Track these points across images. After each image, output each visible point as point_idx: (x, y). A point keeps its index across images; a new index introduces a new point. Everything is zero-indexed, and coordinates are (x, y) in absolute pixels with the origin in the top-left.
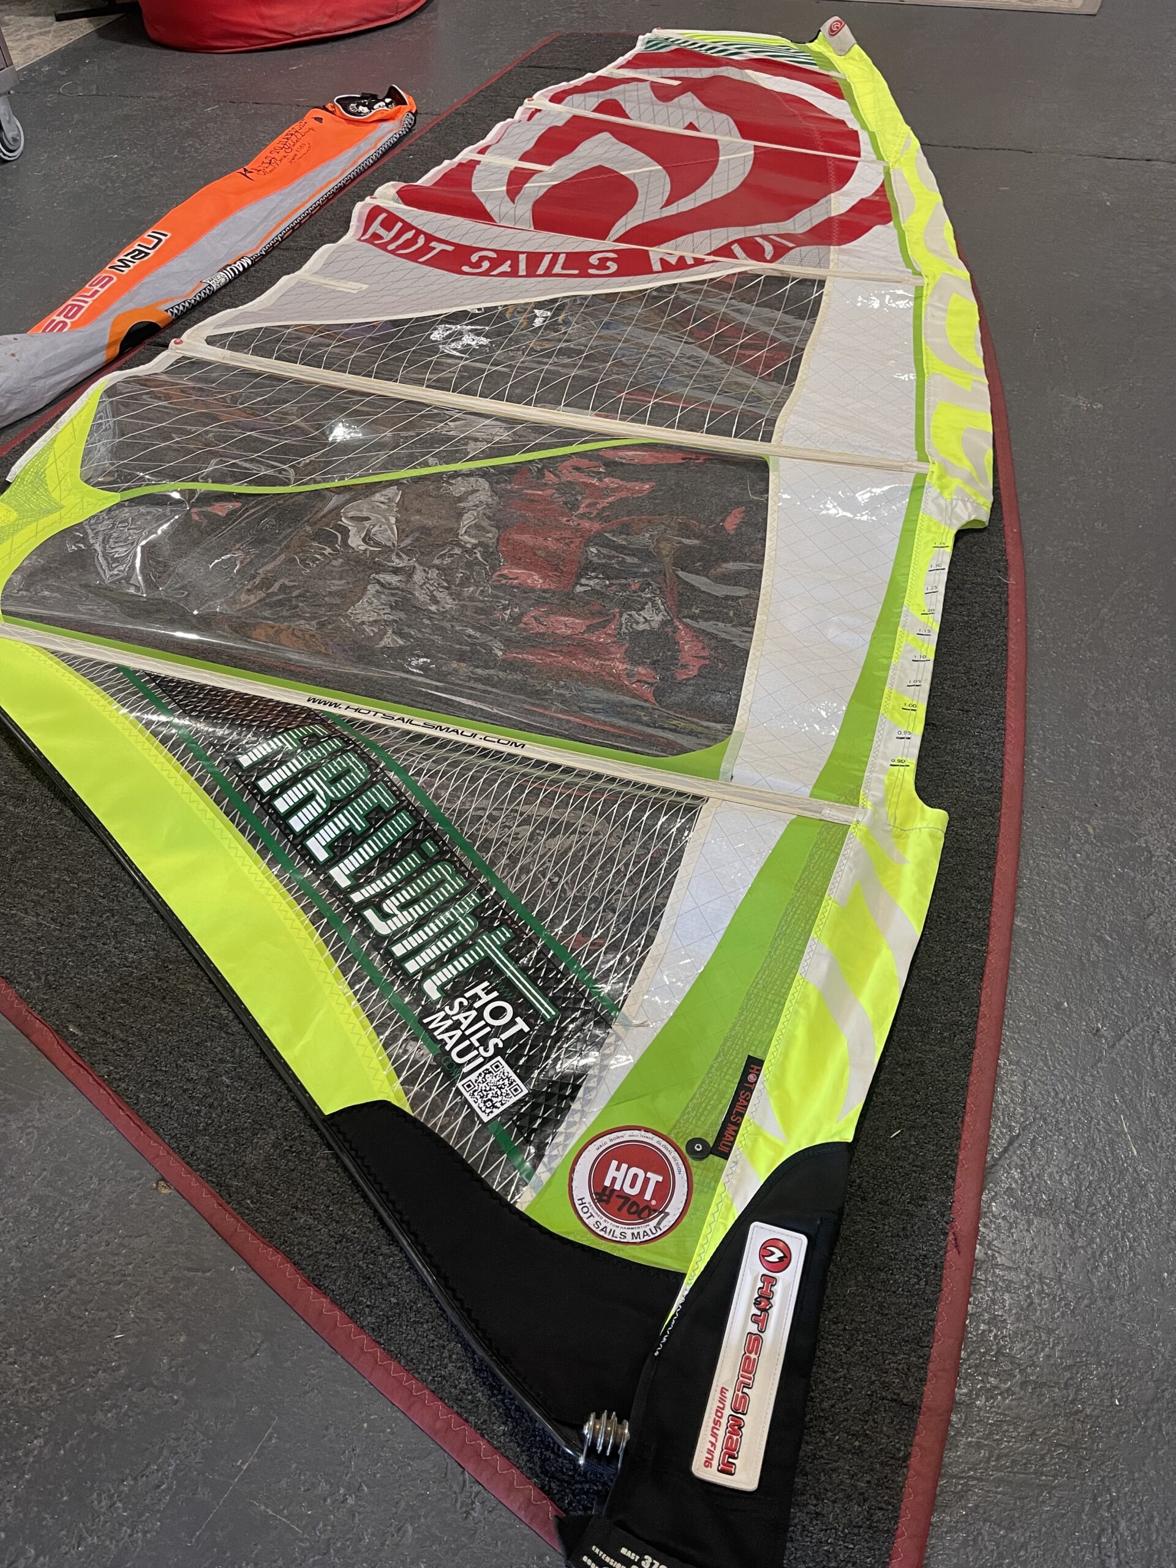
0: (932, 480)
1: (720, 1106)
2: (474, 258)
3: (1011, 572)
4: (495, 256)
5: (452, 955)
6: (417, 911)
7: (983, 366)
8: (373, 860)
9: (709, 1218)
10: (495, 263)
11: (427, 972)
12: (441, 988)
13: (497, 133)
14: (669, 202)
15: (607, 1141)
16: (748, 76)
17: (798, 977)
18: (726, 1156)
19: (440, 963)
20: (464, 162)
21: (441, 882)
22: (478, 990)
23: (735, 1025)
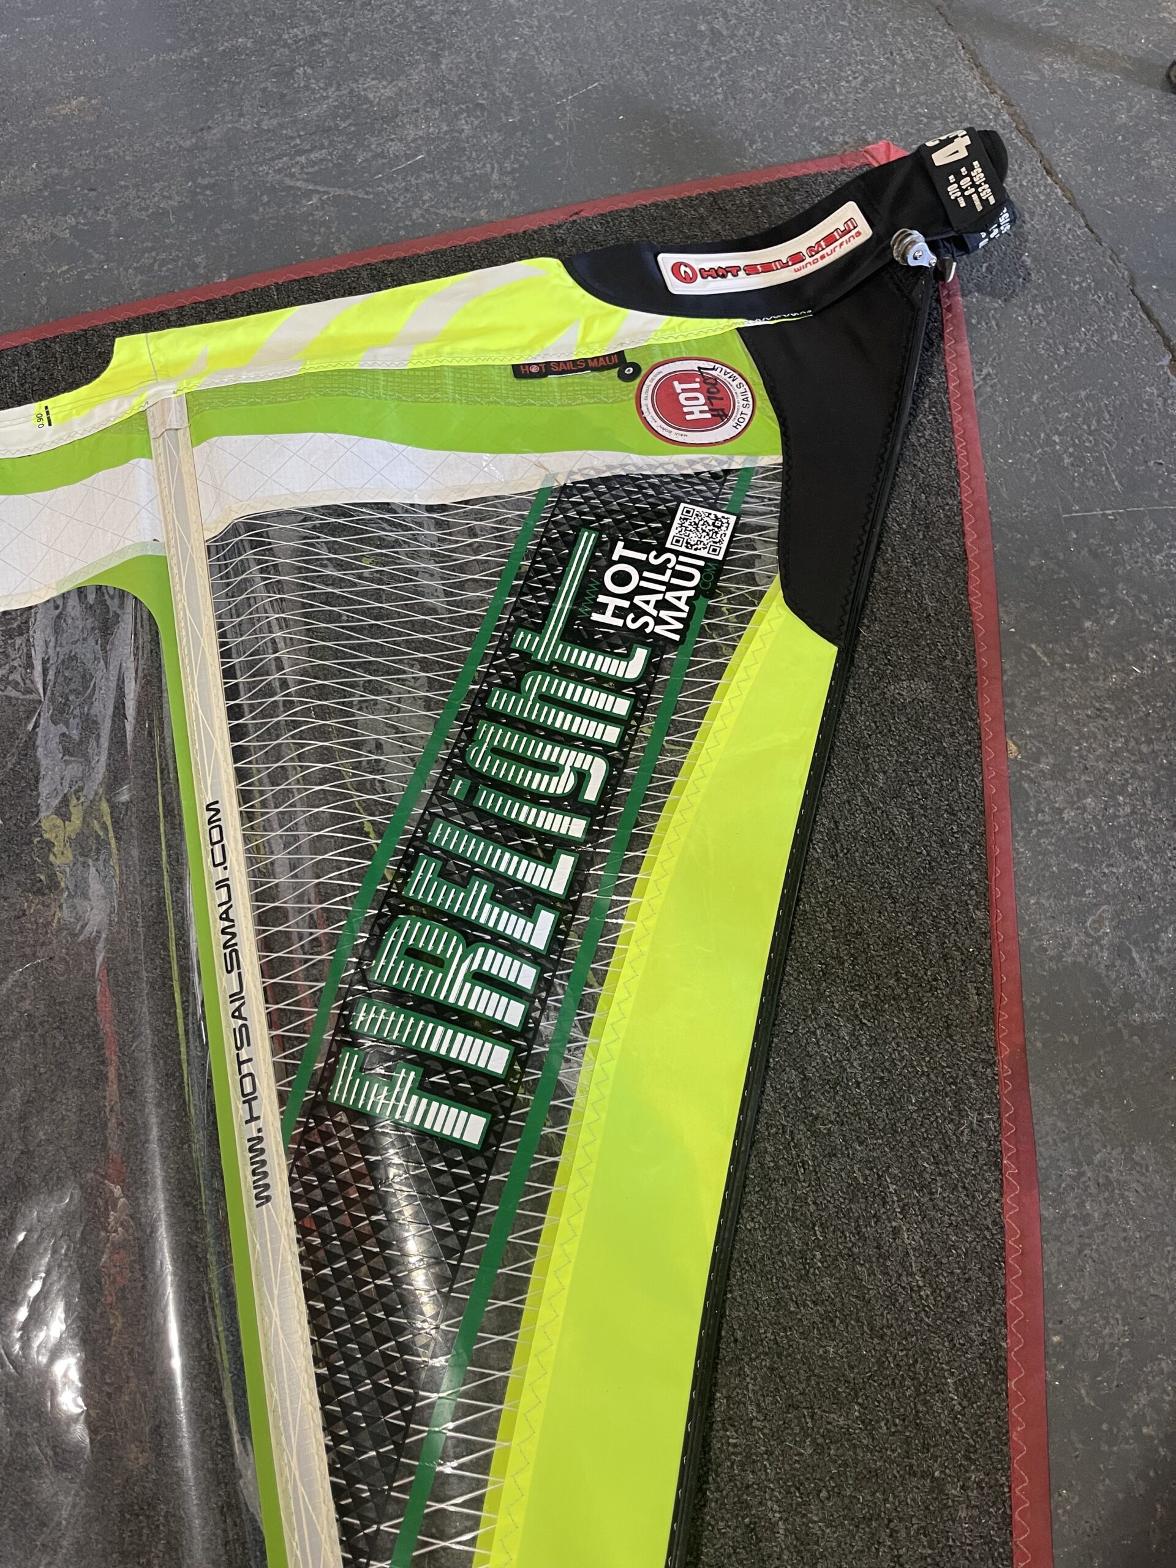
1: (577, 380)
5: (581, 676)
6: (549, 753)
8: (514, 850)
11: (617, 687)
12: (627, 657)
15: (674, 434)
19: (601, 682)
21: (497, 751)
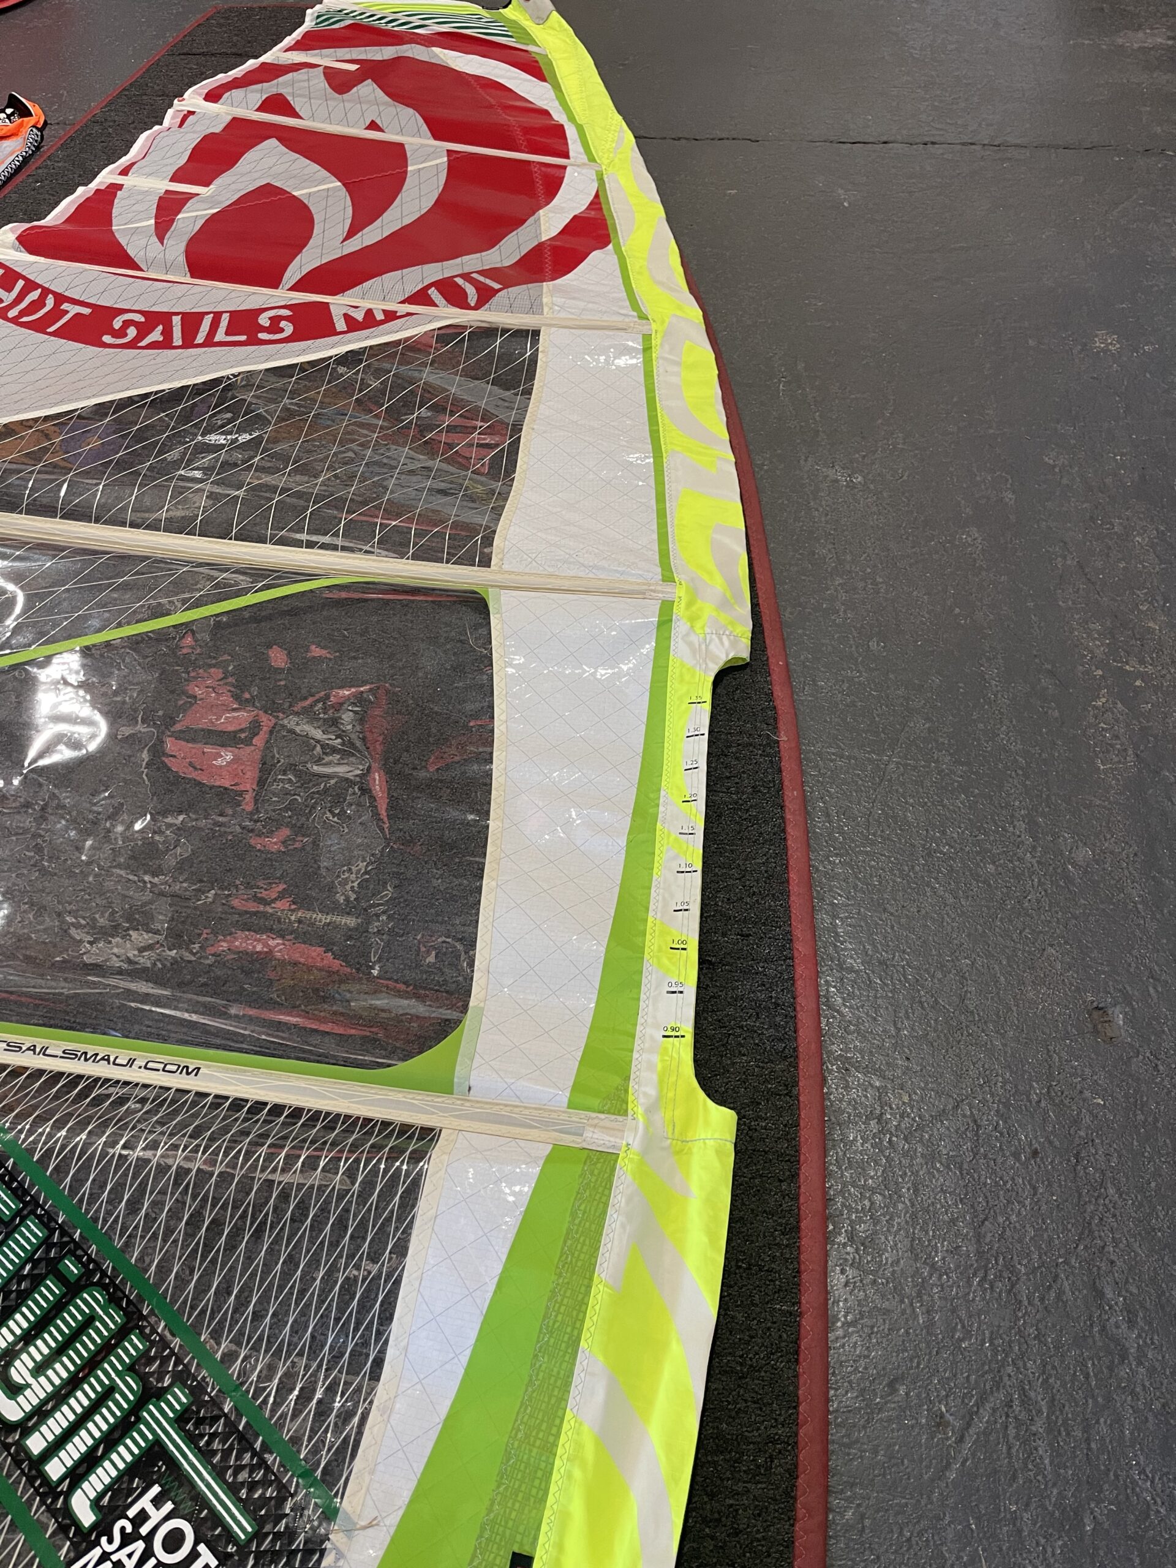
0: (679, 610)
2: (117, 324)
3: (781, 725)
4: (143, 319)
7: (726, 436)
10: (144, 330)
13: (143, 145)
14: (351, 233)
16: (436, 55)
17: (569, 1415)
20: (103, 188)
21: (89, 1321)
22: (145, 1503)
23: (493, 1502)
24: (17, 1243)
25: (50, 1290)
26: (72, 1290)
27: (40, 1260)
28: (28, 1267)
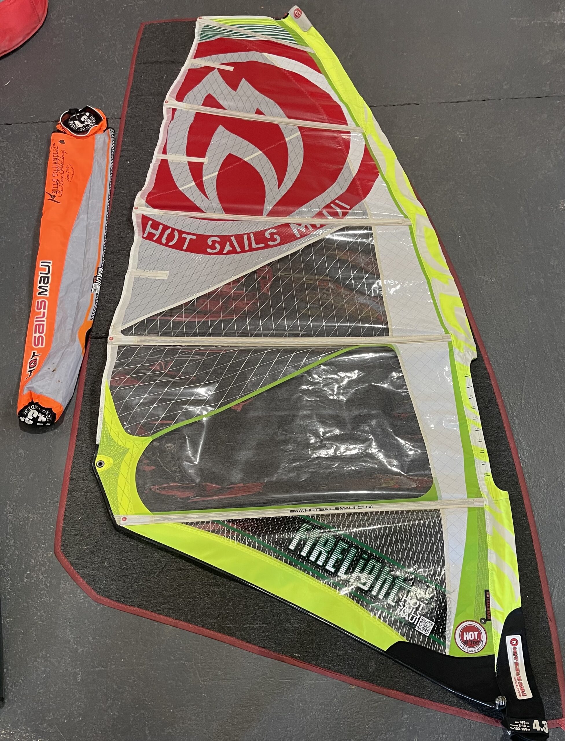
0: (454, 345)
1: (483, 607)
2: (210, 242)
4: (219, 240)
9: (494, 638)
10: (222, 245)
11: (386, 597)
12: (393, 601)
13: (164, 134)
14: (279, 182)
17: (489, 562)
18: (490, 620)
19: (388, 593)
21: (374, 566)
23: (477, 582)
24: (351, 553)
25: (362, 562)
26: (367, 561)
27: (357, 556)
28: (355, 558)
